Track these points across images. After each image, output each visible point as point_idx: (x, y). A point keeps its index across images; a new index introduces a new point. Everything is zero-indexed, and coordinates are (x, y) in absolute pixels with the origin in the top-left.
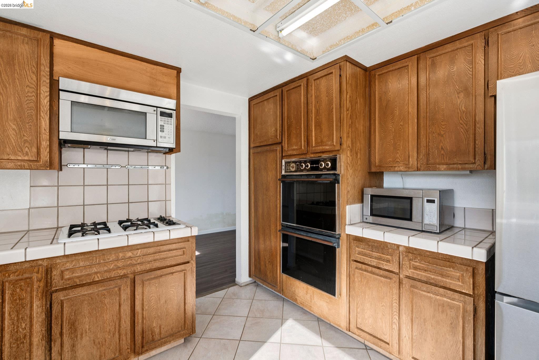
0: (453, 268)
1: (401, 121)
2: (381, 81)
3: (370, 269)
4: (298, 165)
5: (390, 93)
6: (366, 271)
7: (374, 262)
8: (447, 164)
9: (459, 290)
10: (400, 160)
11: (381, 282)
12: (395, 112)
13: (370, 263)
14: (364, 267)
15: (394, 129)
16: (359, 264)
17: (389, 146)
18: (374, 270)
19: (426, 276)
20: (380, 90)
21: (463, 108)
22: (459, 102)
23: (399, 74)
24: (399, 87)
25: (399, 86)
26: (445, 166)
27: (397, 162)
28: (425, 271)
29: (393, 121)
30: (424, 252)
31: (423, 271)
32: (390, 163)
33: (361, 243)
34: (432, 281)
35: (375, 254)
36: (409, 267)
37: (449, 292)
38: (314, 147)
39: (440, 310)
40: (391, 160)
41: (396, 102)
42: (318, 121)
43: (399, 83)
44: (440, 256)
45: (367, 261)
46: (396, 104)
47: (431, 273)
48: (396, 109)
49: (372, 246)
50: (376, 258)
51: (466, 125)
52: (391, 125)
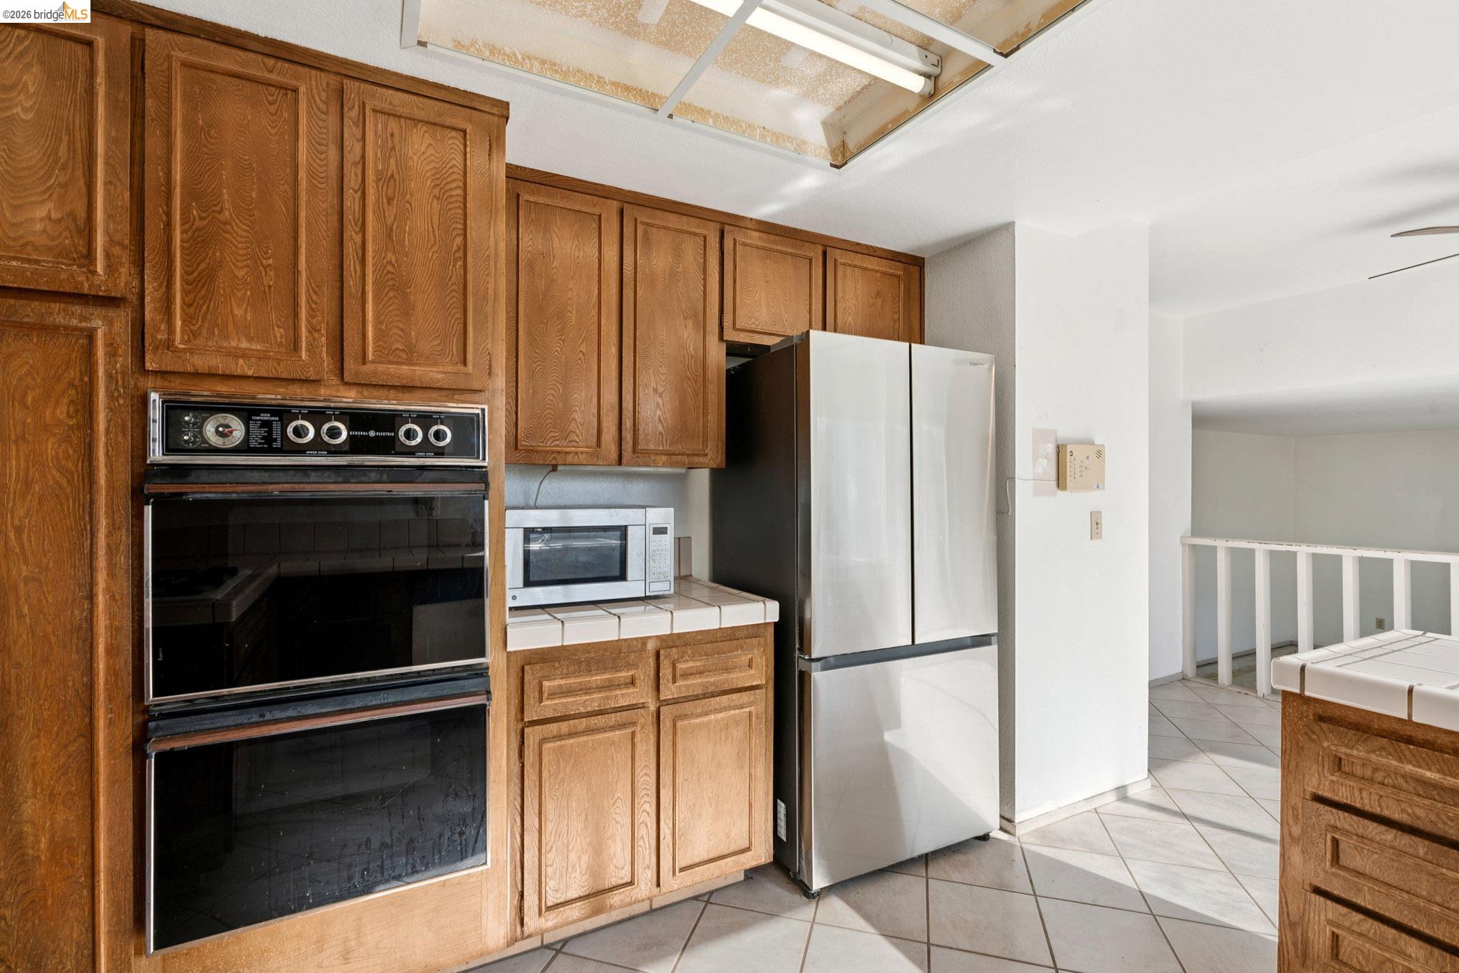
0: (742, 648)
1: (582, 342)
2: (532, 220)
3: (582, 724)
4: (266, 424)
5: (555, 263)
6: (572, 734)
7: (594, 701)
8: (669, 454)
9: (749, 684)
10: (578, 436)
11: (613, 743)
12: (569, 314)
13: (582, 710)
14: (564, 727)
15: (566, 358)
16: (548, 725)
17: (551, 398)
18: (594, 721)
19: (701, 684)
20: (530, 243)
21: (691, 349)
22: (686, 336)
23: (578, 224)
24: (578, 257)
25: (577, 254)
26: (664, 458)
27: (571, 441)
28: (701, 673)
29: (563, 338)
30: (693, 635)
31: (697, 676)
32: (555, 443)
33: (557, 664)
34: (711, 689)
35: (598, 678)
36: (671, 680)
37: (734, 696)
38: (373, 362)
39: (723, 739)
40: (557, 434)
41: (570, 292)
42: (390, 268)
43: (577, 246)
44: (718, 635)
45: (575, 708)
46: (570, 295)
47: (711, 673)
48: (569, 308)
49: (588, 662)
50: (600, 689)
51: (696, 383)
52: (558, 345)
